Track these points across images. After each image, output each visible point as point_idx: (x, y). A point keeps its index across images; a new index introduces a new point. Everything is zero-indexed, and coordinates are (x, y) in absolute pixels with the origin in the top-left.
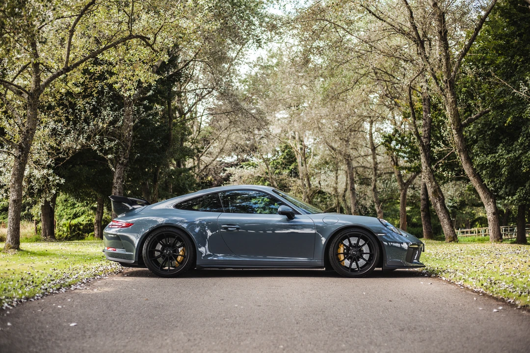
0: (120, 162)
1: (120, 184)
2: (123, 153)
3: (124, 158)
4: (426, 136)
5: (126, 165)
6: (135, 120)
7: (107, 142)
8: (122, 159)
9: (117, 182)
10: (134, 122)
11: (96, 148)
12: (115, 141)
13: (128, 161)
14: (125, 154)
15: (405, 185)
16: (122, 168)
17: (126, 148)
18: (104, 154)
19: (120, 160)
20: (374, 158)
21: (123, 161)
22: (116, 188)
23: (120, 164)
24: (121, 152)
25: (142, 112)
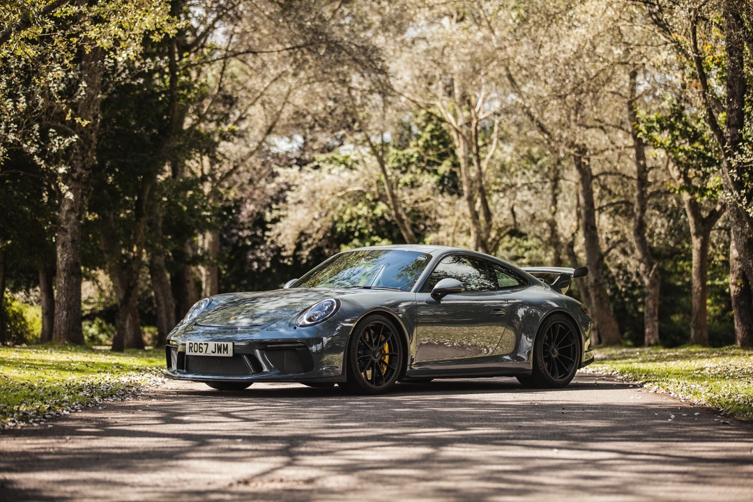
0: (75, 175)
1: (75, 224)
2: (80, 158)
3: (84, 167)
4: (733, 122)
5: (85, 183)
6: (107, 87)
7: (55, 137)
8: (79, 170)
9: (68, 220)
10: (104, 90)
11: (32, 150)
12: (71, 135)
13: (90, 175)
14: (84, 159)
15: (703, 224)
16: (78, 189)
17: (86, 147)
18: (47, 162)
19: (74, 171)
20: (640, 156)
21: (81, 174)
22: (66, 231)
23: (73, 179)
24: (76, 154)
25: (122, 68)
